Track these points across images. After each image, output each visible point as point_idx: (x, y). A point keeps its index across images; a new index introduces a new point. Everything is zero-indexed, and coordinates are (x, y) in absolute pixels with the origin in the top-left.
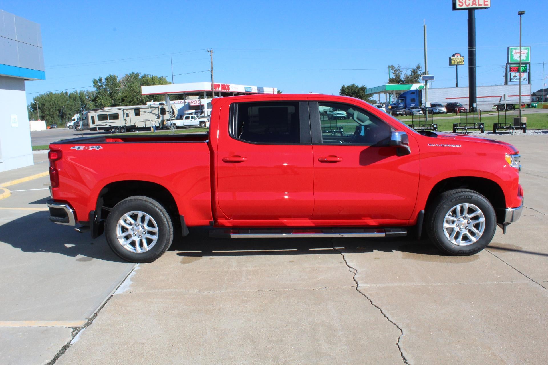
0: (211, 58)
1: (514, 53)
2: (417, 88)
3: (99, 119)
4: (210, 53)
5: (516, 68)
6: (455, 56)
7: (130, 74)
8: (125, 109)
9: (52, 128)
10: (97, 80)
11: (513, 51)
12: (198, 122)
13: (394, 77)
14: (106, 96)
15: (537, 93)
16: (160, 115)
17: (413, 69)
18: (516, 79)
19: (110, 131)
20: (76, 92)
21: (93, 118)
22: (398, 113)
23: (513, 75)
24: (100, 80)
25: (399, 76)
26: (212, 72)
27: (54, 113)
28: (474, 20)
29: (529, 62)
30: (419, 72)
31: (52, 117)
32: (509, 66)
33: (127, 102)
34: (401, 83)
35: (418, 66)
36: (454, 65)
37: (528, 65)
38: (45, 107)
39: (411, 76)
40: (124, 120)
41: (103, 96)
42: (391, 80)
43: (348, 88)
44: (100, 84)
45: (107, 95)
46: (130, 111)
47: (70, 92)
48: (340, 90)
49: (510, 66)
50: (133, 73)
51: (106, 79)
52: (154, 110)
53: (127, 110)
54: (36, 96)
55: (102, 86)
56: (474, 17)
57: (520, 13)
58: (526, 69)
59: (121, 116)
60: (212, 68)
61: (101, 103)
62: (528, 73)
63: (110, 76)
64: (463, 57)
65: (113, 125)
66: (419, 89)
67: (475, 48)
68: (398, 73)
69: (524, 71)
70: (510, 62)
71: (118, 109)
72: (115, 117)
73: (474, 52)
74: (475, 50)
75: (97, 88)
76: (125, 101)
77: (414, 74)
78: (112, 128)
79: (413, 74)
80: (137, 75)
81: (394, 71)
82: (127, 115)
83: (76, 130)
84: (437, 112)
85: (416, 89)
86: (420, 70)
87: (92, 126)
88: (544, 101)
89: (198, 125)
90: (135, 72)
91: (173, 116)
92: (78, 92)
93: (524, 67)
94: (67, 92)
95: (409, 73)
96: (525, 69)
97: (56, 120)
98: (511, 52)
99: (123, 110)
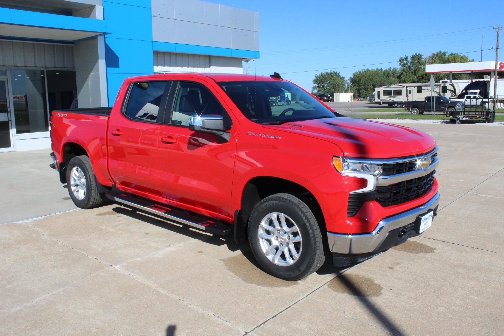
0: (498, 36)
3: (384, 94)
4: (497, 30)
7: (437, 53)
8: (408, 86)
9: (359, 100)
10: (403, 58)
12: (479, 102)
14: (410, 73)
16: (441, 93)
19: (393, 105)
20: (390, 69)
21: (379, 92)
24: (406, 59)
26: (497, 51)
27: (368, 87)
31: (366, 91)
33: (426, 80)
38: (361, 82)
40: (407, 96)
41: (407, 74)
44: (406, 62)
45: (412, 72)
46: (413, 88)
47: (384, 69)
50: (440, 52)
51: (412, 58)
52: (436, 88)
53: (410, 87)
54: (356, 72)
55: (407, 64)
59: (404, 93)
60: (498, 46)
61: (405, 79)
63: (416, 55)
65: (396, 100)
71: (401, 86)
72: (399, 93)
75: (403, 66)
76: (425, 78)
78: (394, 103)
80: (445, 54)
82: (410, 92)
83: (370, 103)
87: (377, 100)
89: (479, 105)
90: (442, 51)
91: (454, 95)
92: (392, 69)
94: (382, 69)
97: (370, 93)
99: (406, 87)
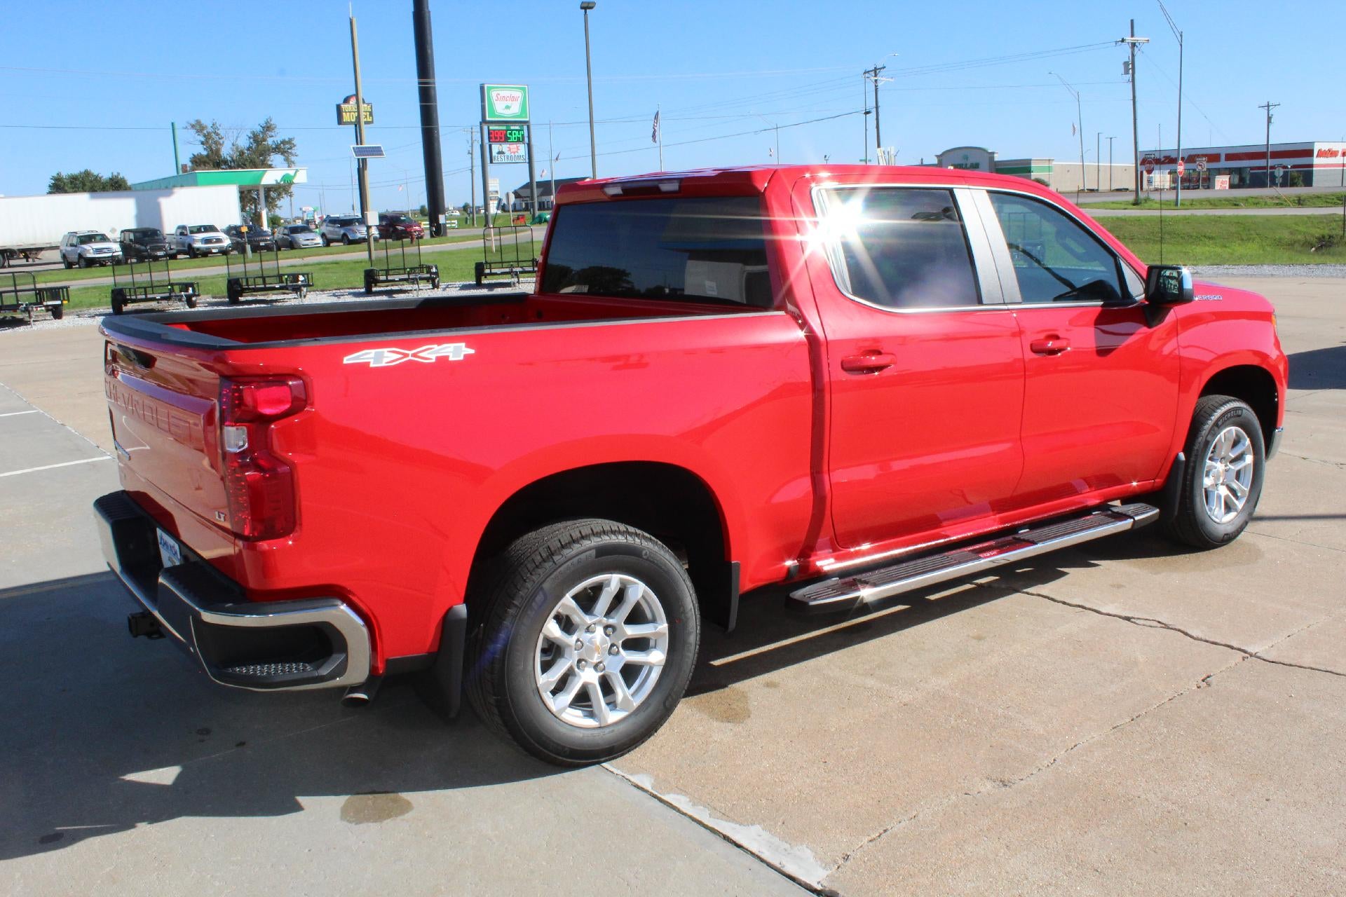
1: (495, 98)
2: (276, 181)
5: (501, 134)
6: (351, 102)
11: (494, 94)
13: (205, 153)
15: (524, 190)
17: (253, 133)
18: (503, 158)
22: (262, 244)
23: (496, 148)
25: (218, 151)
28: (427, 14)
29: (527, 119)
30: (270, 141)
32: (485, 128)
34: (224, 167)
35: (266, 123)
36: (350, 123)
37: (525, 128)
39: (248, 149)
42: (198, 161)
43: (71, 183)
48: (50, 186)
49: (488, 127)
56: (428, 7)
57: (585, 5)
58: (523, 135)
62: (526, 145)
64: (368, 104)
66: (282, 183)
67: (434, 83)
68: (216, 143)
69: (518, 141)
70: (488, 119)
73: (433, 93)
74: (435, 88)
77: (258, 145)
79: (254, 146)
81: (205, 136)
84: (357, 238)
85: (274, 183)
86: (273, 134)
88: (538, 210)
93: (519, 131)
95: (244, 143)
96: (520, 136)
98: (489, 97)
